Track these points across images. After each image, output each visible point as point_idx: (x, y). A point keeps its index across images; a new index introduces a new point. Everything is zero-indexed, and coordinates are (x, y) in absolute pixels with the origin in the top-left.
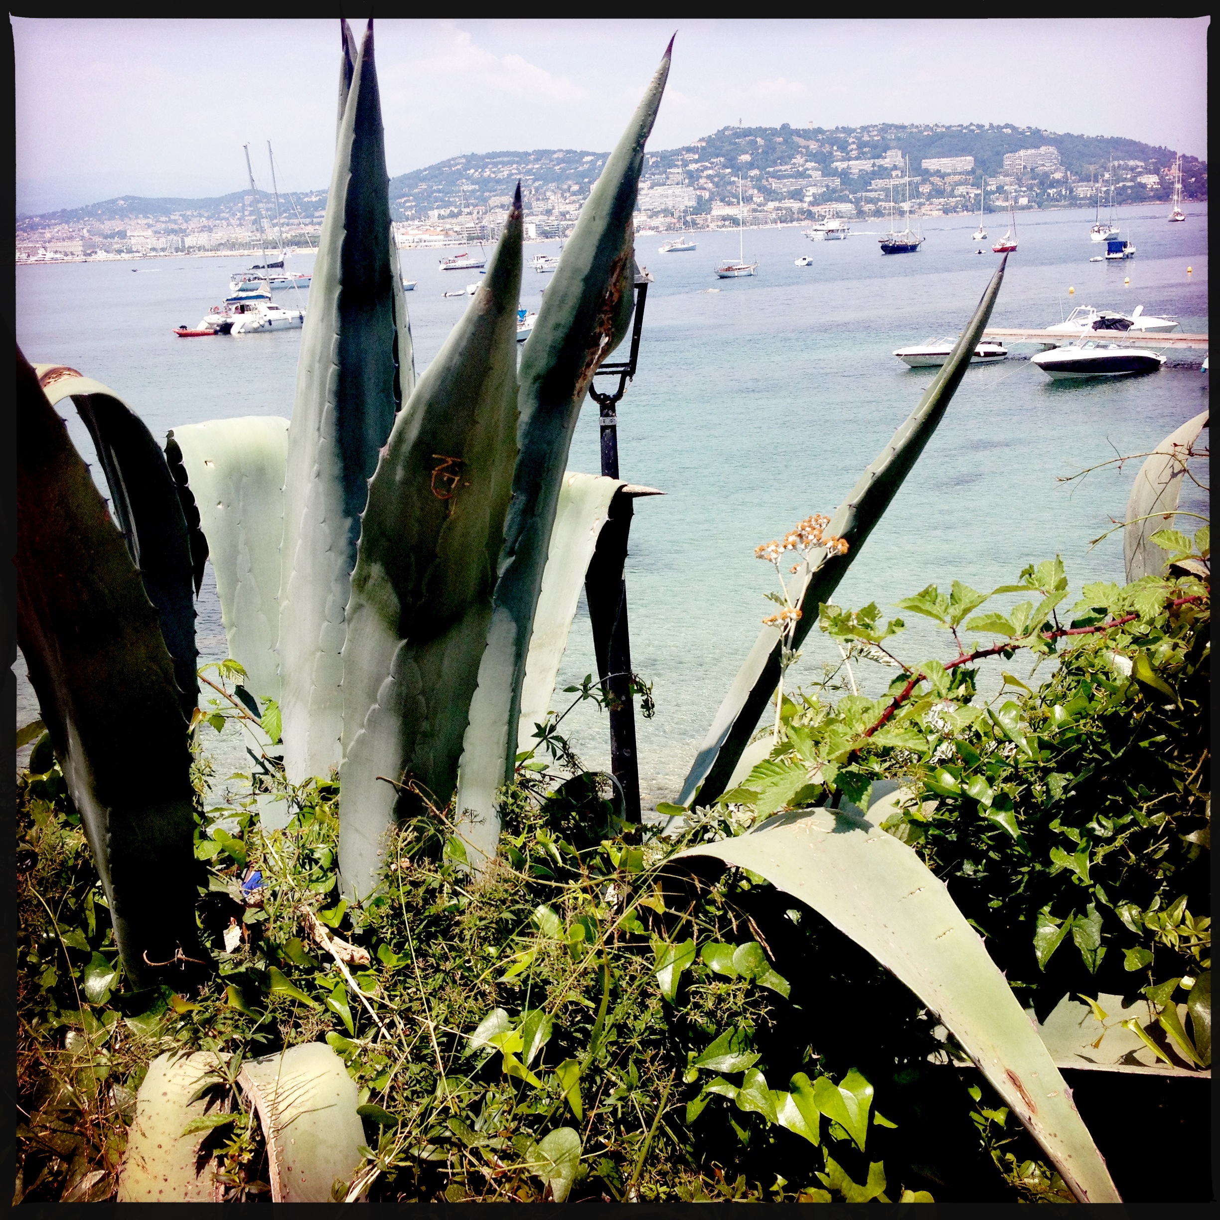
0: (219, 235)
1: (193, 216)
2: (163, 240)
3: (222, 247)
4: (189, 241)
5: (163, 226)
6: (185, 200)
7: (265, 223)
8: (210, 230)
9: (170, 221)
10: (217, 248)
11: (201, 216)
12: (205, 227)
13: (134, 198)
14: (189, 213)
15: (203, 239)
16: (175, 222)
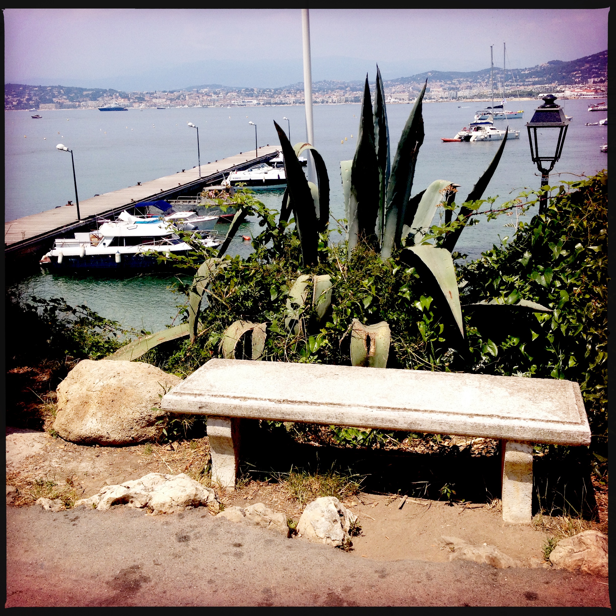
0: (475, 91)
1: (463, 81)
2: (447, 93)
3: (475, 97)
4: (460, 94)
5: (448, 86)
6: (461, 73)
7: (499, 84)
8: (471, 88)
9: (452, 83)
10: (472, 98)
11: (467, 81)
12: (468, 86)
13: (436, 72)
14: (462, 79)
15: (466, 93)
16: (454, 84)
